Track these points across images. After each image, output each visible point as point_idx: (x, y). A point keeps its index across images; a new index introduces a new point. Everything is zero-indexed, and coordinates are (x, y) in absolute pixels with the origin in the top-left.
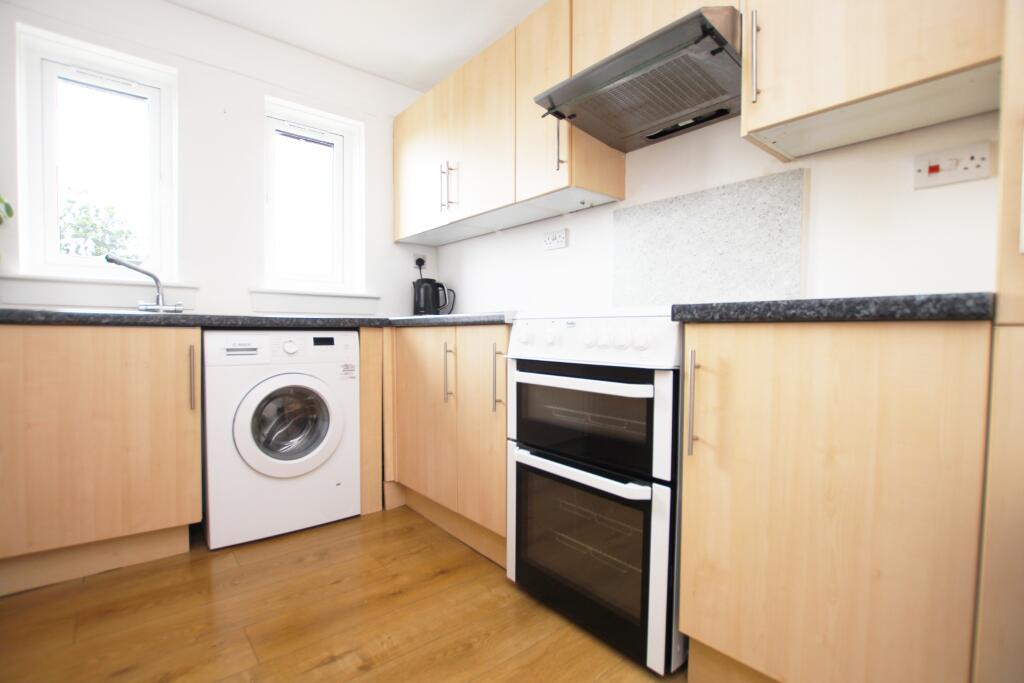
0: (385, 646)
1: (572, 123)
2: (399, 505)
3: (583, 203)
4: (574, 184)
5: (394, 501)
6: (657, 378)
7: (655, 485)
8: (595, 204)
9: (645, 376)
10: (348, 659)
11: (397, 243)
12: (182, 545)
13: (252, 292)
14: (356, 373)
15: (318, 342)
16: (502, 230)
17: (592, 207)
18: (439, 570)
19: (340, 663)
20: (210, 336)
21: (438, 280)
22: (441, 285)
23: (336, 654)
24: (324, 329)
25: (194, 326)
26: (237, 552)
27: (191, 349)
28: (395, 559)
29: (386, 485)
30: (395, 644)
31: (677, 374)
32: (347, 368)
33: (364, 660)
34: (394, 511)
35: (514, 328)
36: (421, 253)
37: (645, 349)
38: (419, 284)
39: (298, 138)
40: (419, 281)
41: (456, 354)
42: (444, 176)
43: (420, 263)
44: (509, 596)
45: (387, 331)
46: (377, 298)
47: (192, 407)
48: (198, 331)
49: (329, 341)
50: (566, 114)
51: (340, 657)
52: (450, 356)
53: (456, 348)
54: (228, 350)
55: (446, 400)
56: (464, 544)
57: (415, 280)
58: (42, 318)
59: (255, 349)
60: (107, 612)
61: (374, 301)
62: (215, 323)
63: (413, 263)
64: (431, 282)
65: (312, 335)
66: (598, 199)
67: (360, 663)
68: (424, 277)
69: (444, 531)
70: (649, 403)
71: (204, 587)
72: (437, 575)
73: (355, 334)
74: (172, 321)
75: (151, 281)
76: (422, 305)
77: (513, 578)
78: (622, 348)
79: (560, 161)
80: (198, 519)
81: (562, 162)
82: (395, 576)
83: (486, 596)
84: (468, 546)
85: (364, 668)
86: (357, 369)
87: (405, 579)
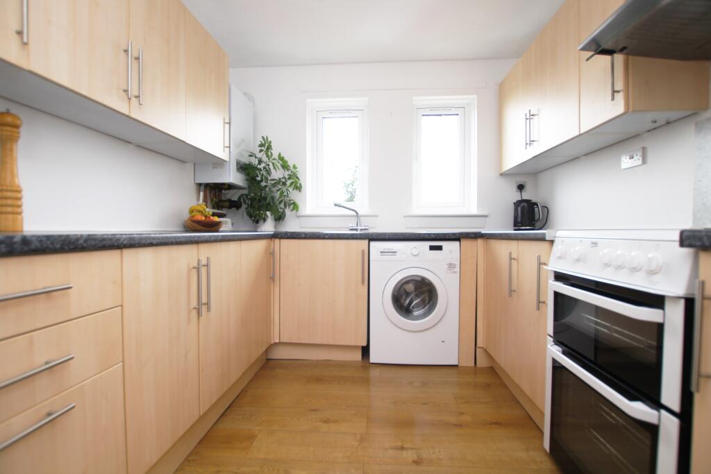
0: (434, 455)
1: (628, 54)
2: (487, 366)
3: (655, 122)
4: (631, 110)
5: (482, 362)
6: (668, 305)
7: (663, 412)
8: (671, 120)
9: (656, 301)
10: (410, 452)
11: (502, 175)
12: (358, 356)
13: (405, 217)
14: (457, 269)
15: (432, 248)
16: (585, 155)
17: (668, 123)
18: (494, 421)
19: (405, 452)
20: (373, 244)
21: (534, 200)
22: (536, 204)
23: (405, 446)
24: (436, 240)
25: (365, 239)
26: (382, 368)
27: (363, 251)
28: (467, 402)
29: (477, 349)
30: (441, 457)
31: (689, 303)
32: (451, 266)
33: (418, 457)
34: (482, 369)
35: (555, 244)
36: (521, 180)
37: (655, 274)
38: (517, 204)
39: (441, 115)
40: (518, 201)
41: (518, 262)
42: (528, 120)
43: (521, 187)
44: (541, 462)
45: (480, 241)
46: (486, 216)
47: (363, 283)
48: (366, 242)
49: (440, 248)
50: (617, 50)
51: (406, 449)
52: (514, 263)
53: (518, 257)
54: (382, 252)
55: (510, 295)
56: (524, 408)
57: (515, 201)
58: (303, 236)
59: (395, 252)
60: (319, 380)
61: (484, 218)
62: (375, 237)
63: (515, 188)
64: (528, 201)
65: (428, 244)
66: (673, 115)
67: (415, 458)
68: (524, 198)
69: (513, 394)
70: (660, 327)
71: (366, 381)
72: (491, 424)
73: (457, 243)
74: (355, 237)
75: (355, 213)
76: (519, 219)
77: (548, 450)
78: (634, 270)
79: (614, 92)
80: (365, 344)
81: (618, 92)
82: (462, 414)
83: (523, 454)
84: (526, 411)
85: (417, 463)
86: (458, 266)
87: (467, 418)
